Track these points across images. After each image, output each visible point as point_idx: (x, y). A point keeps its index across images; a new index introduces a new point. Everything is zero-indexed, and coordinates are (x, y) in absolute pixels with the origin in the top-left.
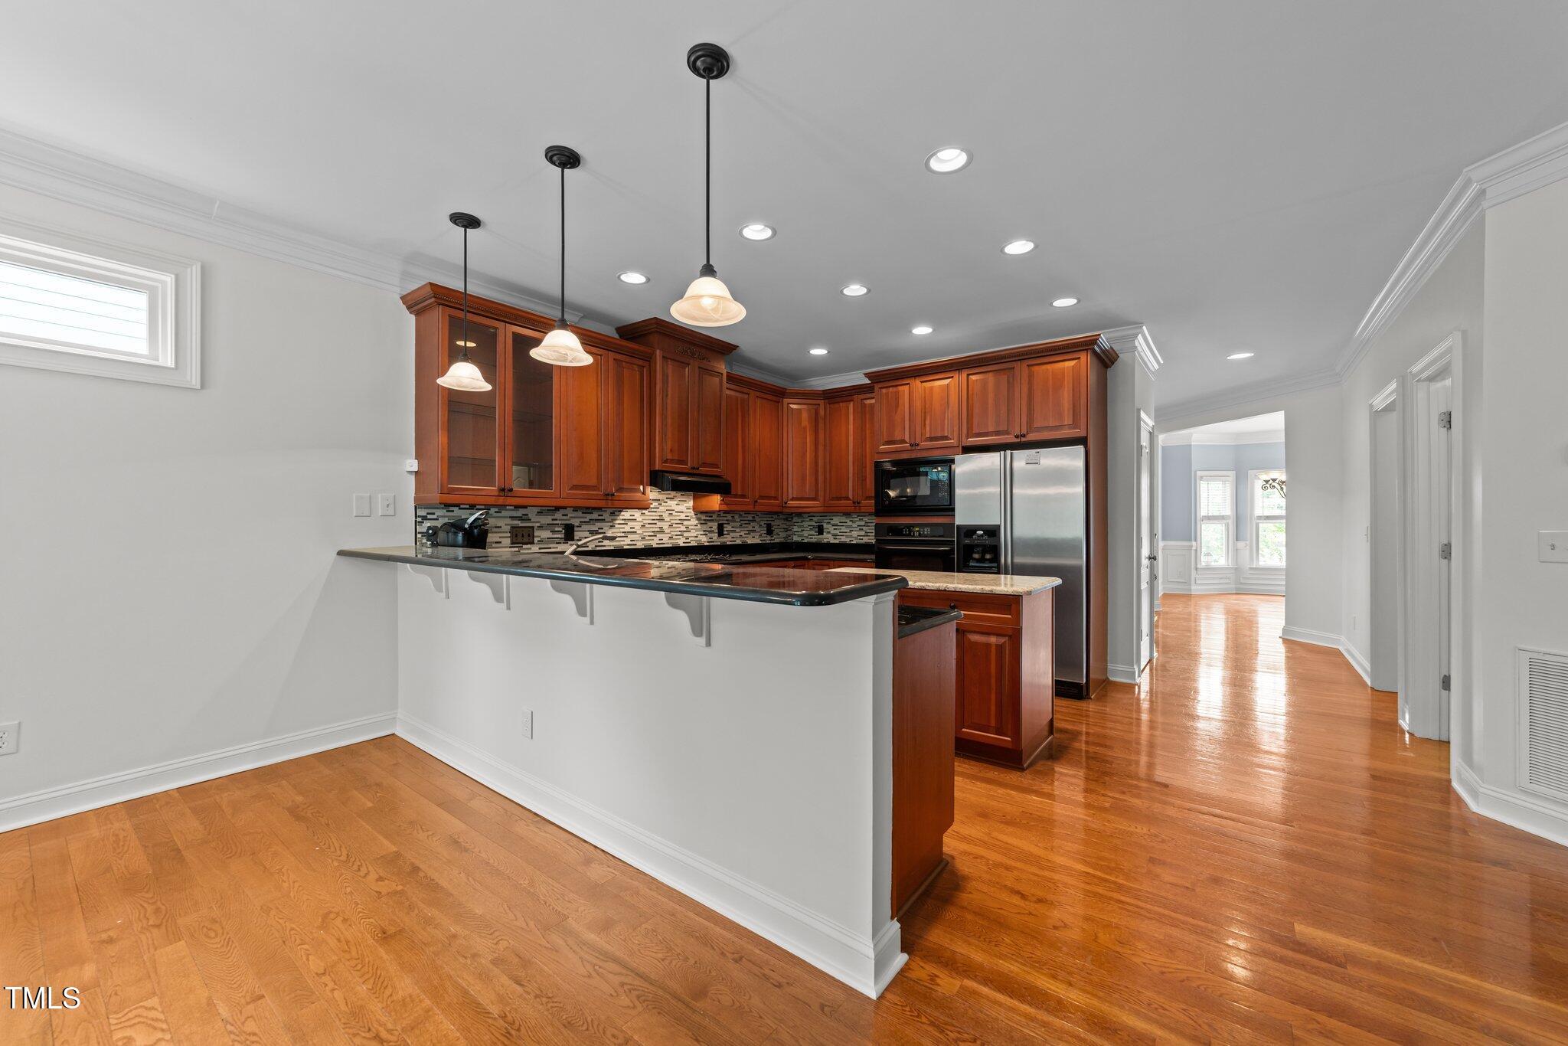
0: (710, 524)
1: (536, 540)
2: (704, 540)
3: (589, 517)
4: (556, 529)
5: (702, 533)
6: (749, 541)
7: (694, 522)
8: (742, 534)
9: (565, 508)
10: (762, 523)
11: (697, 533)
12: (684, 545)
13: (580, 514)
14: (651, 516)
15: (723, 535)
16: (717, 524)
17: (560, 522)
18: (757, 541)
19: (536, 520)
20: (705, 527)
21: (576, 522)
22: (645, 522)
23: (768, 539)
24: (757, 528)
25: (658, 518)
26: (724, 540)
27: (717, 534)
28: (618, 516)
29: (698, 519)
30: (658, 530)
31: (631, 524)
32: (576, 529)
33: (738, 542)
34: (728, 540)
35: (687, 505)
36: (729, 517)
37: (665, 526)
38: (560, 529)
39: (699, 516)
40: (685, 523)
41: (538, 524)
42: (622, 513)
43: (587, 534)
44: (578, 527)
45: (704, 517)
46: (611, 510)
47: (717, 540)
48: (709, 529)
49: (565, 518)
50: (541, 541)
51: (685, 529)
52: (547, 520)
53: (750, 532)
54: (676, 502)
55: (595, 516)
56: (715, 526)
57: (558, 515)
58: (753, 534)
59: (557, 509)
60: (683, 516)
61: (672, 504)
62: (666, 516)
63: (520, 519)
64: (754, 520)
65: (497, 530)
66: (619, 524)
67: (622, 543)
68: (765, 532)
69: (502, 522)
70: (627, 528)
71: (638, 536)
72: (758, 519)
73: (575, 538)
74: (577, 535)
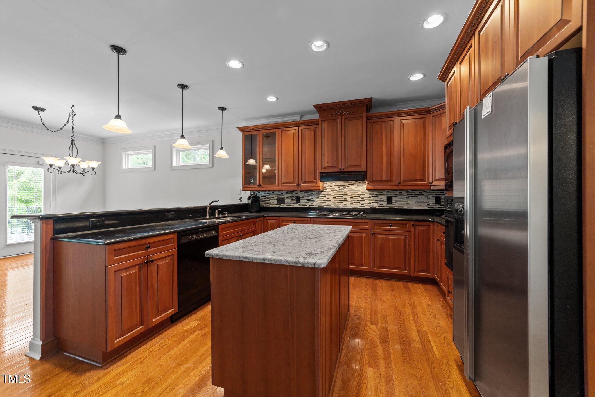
0: (380, 197)
1: (286, 202)
2: (376, 205)
3: (307, 194)
4: (293, 199)
5: (374, 201)
6: (416, 207)
7: (368, 195)
8: (410, 203)
9: (297, 191)
10: (431, 197)
11: (370, 201)
12: (360, 207)
13: (303, 193)
14: (339, 193)
15: (391, 203)
16: (386, 197)
17: (294, 196)
18: (425, 207)
19: (286, 195)
20: (376, 199)
21: (301, 196)
22: (335, 196)
23: (437, 207)
24: (424, 199)
25: (344, 194)
26: (393, 206)
27: (386, 203)
28: (321, 193)
29: (371, 194)
30: (344, 199)
31: (327, 197)
32: (301, 198)
33: (405, 207)
34: (395, 206)
35: (363, 187)
36: (397, 193)
37: (348, 198)
38: (295, 199)
39: (372, 192)
40: (361, 196)
41: (287, 197)
42: (323, 192)
43: (306, 201)
44: (302, 198)
45: (375, 193)
46: (317, 191)
47: (385, 205)
48: (380, 200)
49: (297, 194)
50: (287, 203)
51: (361, 200)
52: (289, 195)
53: (416, 202)
54: (355, 186)
55: (309, 193)
56: (385, 198)
57: (294, 193)
58: (419, 203)
59: (294, 191)
60: (360, 193)
61: (353, 187)
62: (348, 193)
63: (280, 195)
64: (421, 194)
65: (272, 198)
66: (321, 197)
67: (322, 205)
68: (434, 202)
69: (274, 196)
70: (325, 199)
71: (331, 202)
72: (425, 194)
73: (301, 202)
74: (301, 201)
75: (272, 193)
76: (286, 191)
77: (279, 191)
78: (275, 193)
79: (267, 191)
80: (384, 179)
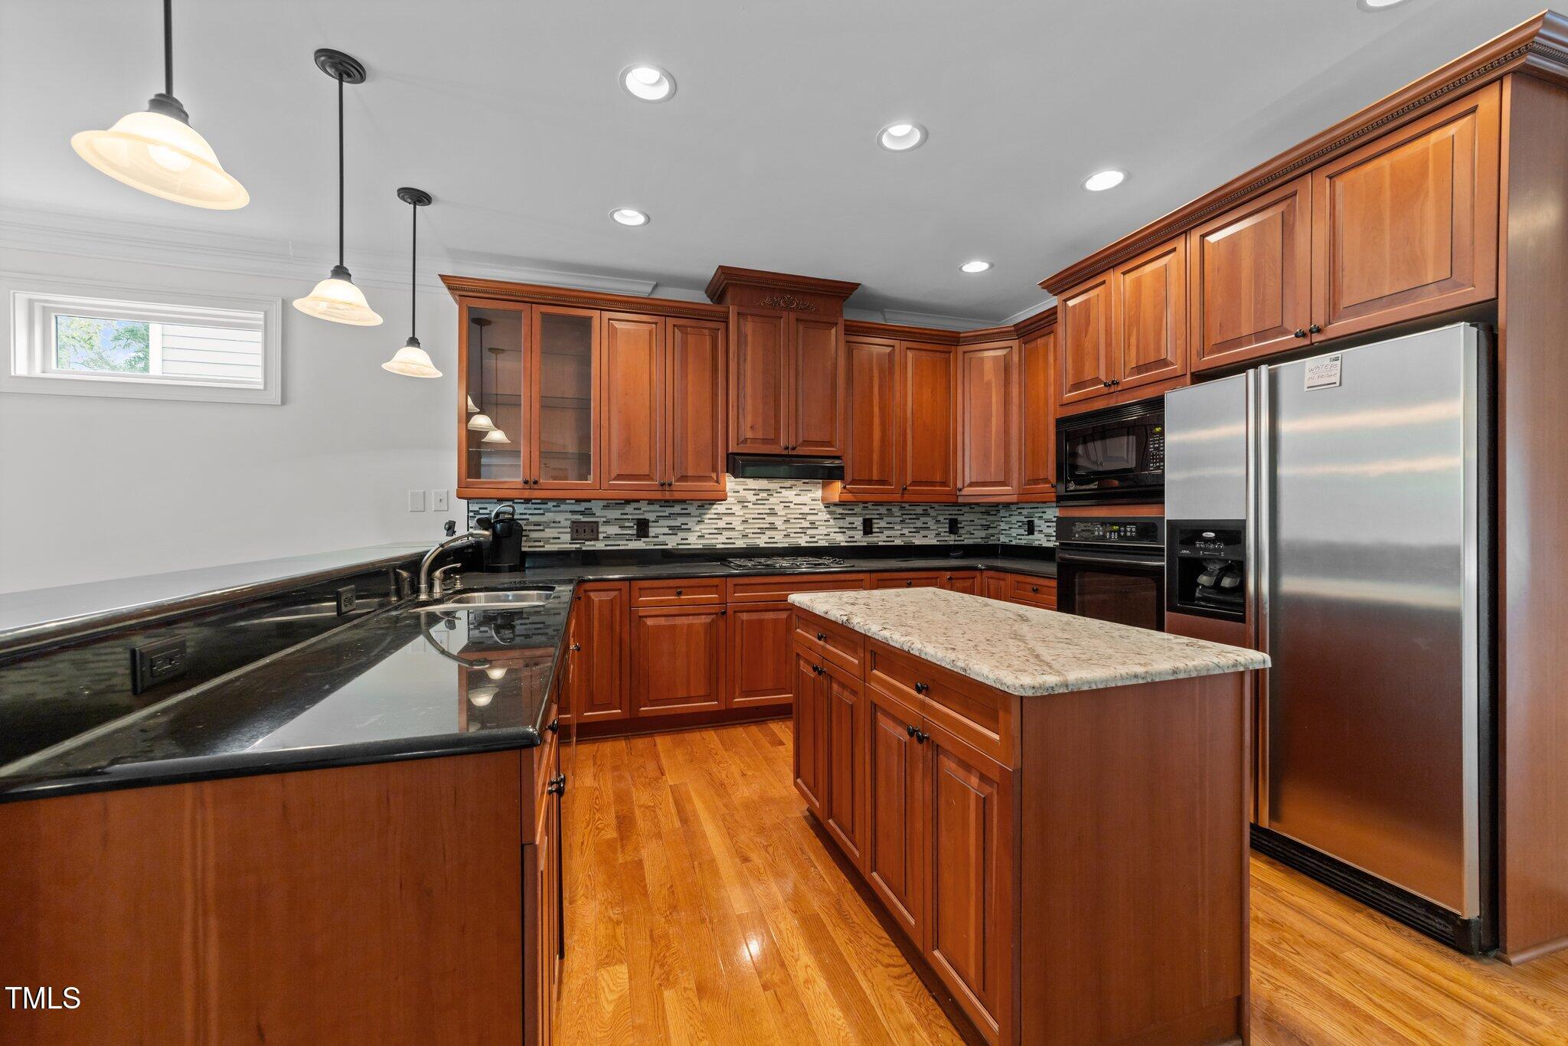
0: (849, 519)
1: (601, 536)
2: (841, 540)
3: (668, 511)
4: (627, 524)
5: (838, 530)
6: (918, 541)
7: (824, 515)
8: (906, 531)
9: (637, 501)
10: (941, 518)
11: (828, 530)
12: (807, 545)
13: (656, 507)
14: (756, 509)
15: (871, 533)
16: (861, 519)
17: (630, 517)
18: (932, 541)
19: (600, 513)
20: (841, 523)
21: (651, 517)
22: (747, 516)
23: (951, 540)
24: (931, 523)
25: (768, 511)
26: (875, 539)
27: (862, 532)
28: (709, 509)
29: (830, 513)
30: (768, 526)
31: (726, 519)
32: (651, 524)
33: (898, 542)
34: (880, 539)
35: (813, 495)
36: (883, 510)
37: (779, 522)
38: (632, 524)
39: (832, 508)
40: (809, 518)
41: (604, 519)
42: (715, 506)
43: (666, 530)
44: (653, 522)
45: (839, 510)
46: (700, 503)
47: (860, 539)
48: (850, 526)
49: (638, 512)
50: (607, 538)
51: (809, 526)
52: (615, 514)
53: (918, 530)
54: (795, 492)
55: (677, 509)
56: (858, 522)
57: (629, 509)
58: (923, 533)
59: (628, 502)
60: (806, 510)
61: (790, 495)
62: (779, 509)
63: (582, 513)
64: (926, 514)
65: (556, 525)
66: (709, 519)
67: (714, 541)
68: (947, 530)
69: (560, 517)
70: (721, 524)
71: (736, 533)
72: (933, 513)
73: (651, 534)
74: (652, 531)
75: (554, 506)
76: (605, 503)
77: (578, 501)
78: (563, 507)
79: (533, 501)
80: (875, 477)
